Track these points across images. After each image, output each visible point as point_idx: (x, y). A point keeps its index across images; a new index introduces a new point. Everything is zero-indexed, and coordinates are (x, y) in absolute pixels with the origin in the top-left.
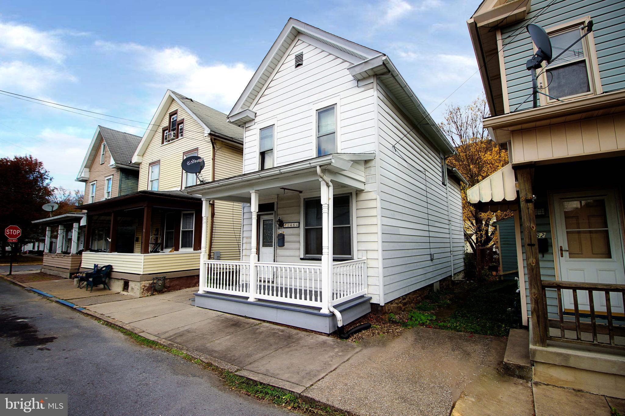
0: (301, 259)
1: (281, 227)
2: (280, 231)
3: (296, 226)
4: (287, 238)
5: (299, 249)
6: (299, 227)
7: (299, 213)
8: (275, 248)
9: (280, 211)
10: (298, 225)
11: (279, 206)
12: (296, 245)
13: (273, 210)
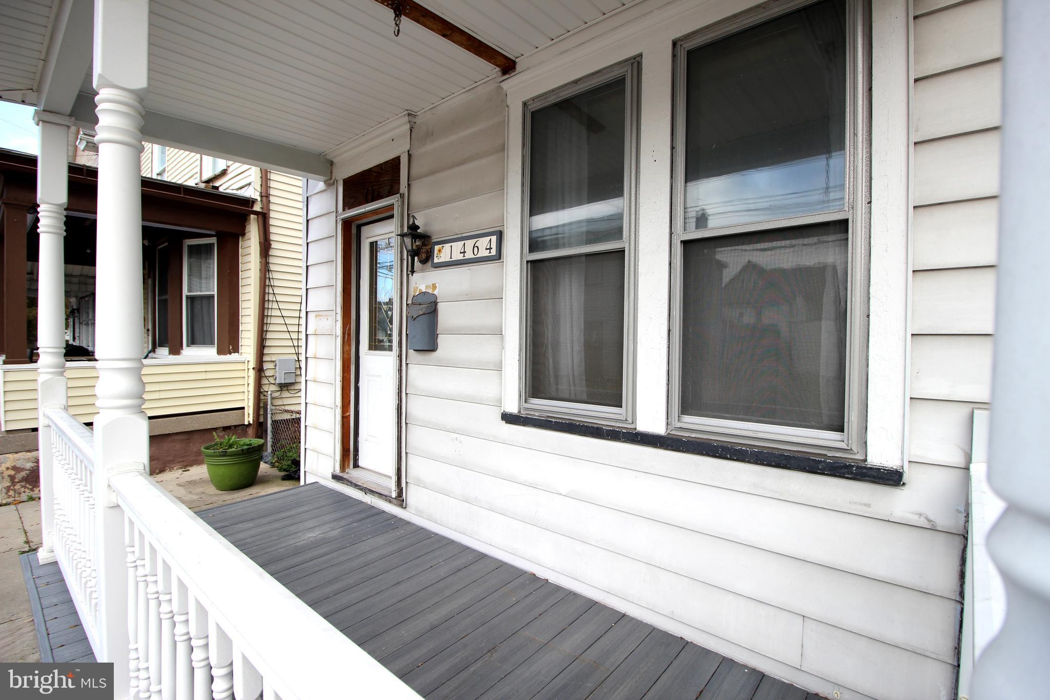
0: (509, 418)
1: (424, 262)
2: (422, 281)
3: (486, 253)
4: (447, 315)
5: (499, 367)
6: (499, 256)
7: (500, 186)
8: (400, 356)
9: (419, 195)
10: (494, 245)
11: (414, 172)
12: (485, 349)
13: (393, 189)
